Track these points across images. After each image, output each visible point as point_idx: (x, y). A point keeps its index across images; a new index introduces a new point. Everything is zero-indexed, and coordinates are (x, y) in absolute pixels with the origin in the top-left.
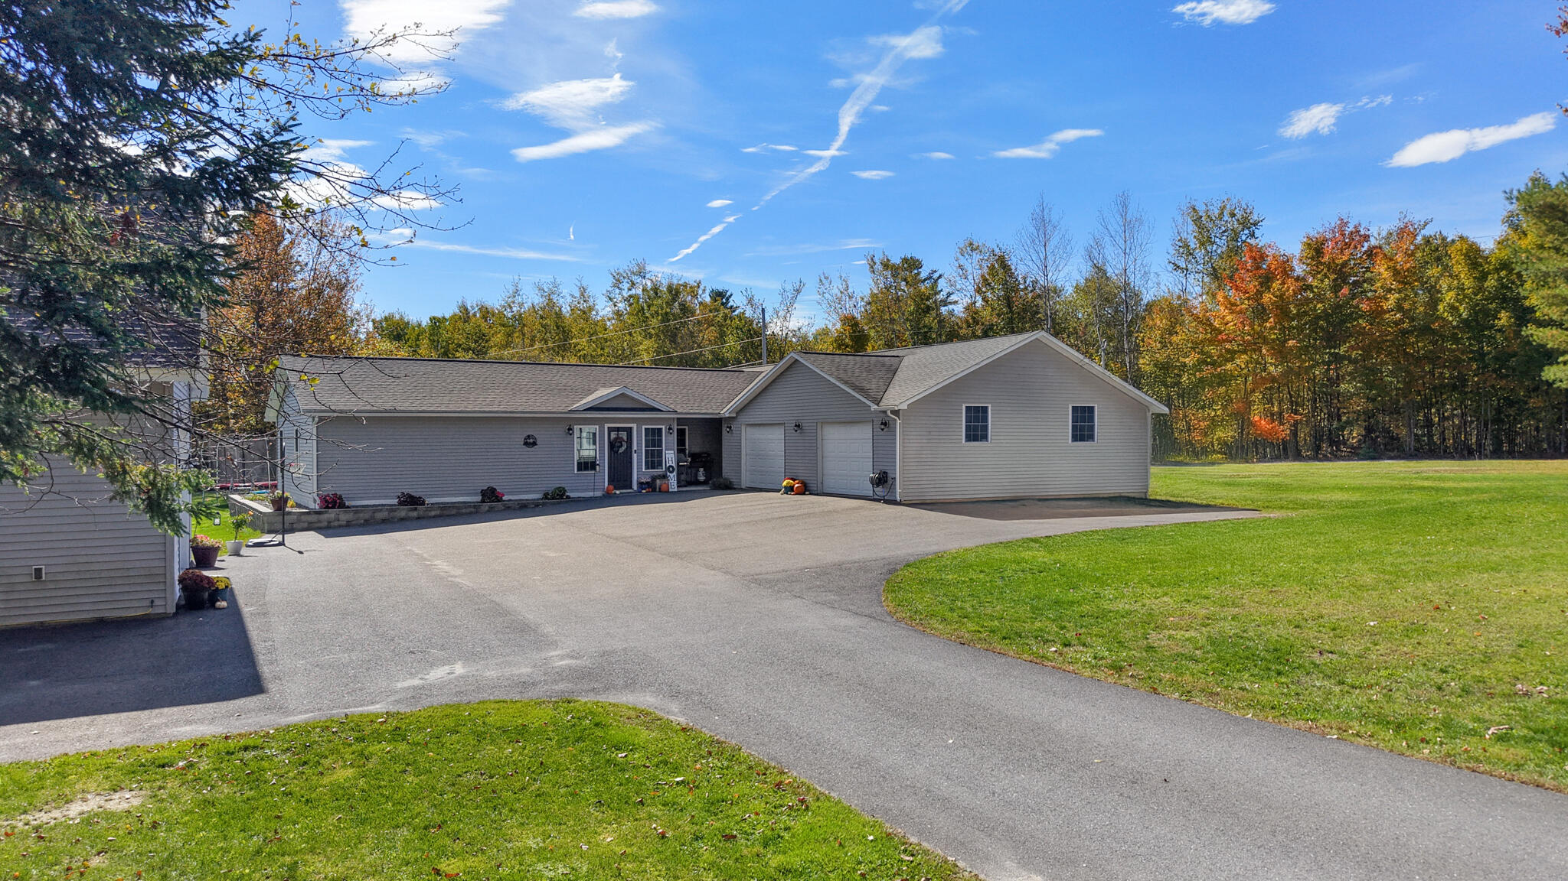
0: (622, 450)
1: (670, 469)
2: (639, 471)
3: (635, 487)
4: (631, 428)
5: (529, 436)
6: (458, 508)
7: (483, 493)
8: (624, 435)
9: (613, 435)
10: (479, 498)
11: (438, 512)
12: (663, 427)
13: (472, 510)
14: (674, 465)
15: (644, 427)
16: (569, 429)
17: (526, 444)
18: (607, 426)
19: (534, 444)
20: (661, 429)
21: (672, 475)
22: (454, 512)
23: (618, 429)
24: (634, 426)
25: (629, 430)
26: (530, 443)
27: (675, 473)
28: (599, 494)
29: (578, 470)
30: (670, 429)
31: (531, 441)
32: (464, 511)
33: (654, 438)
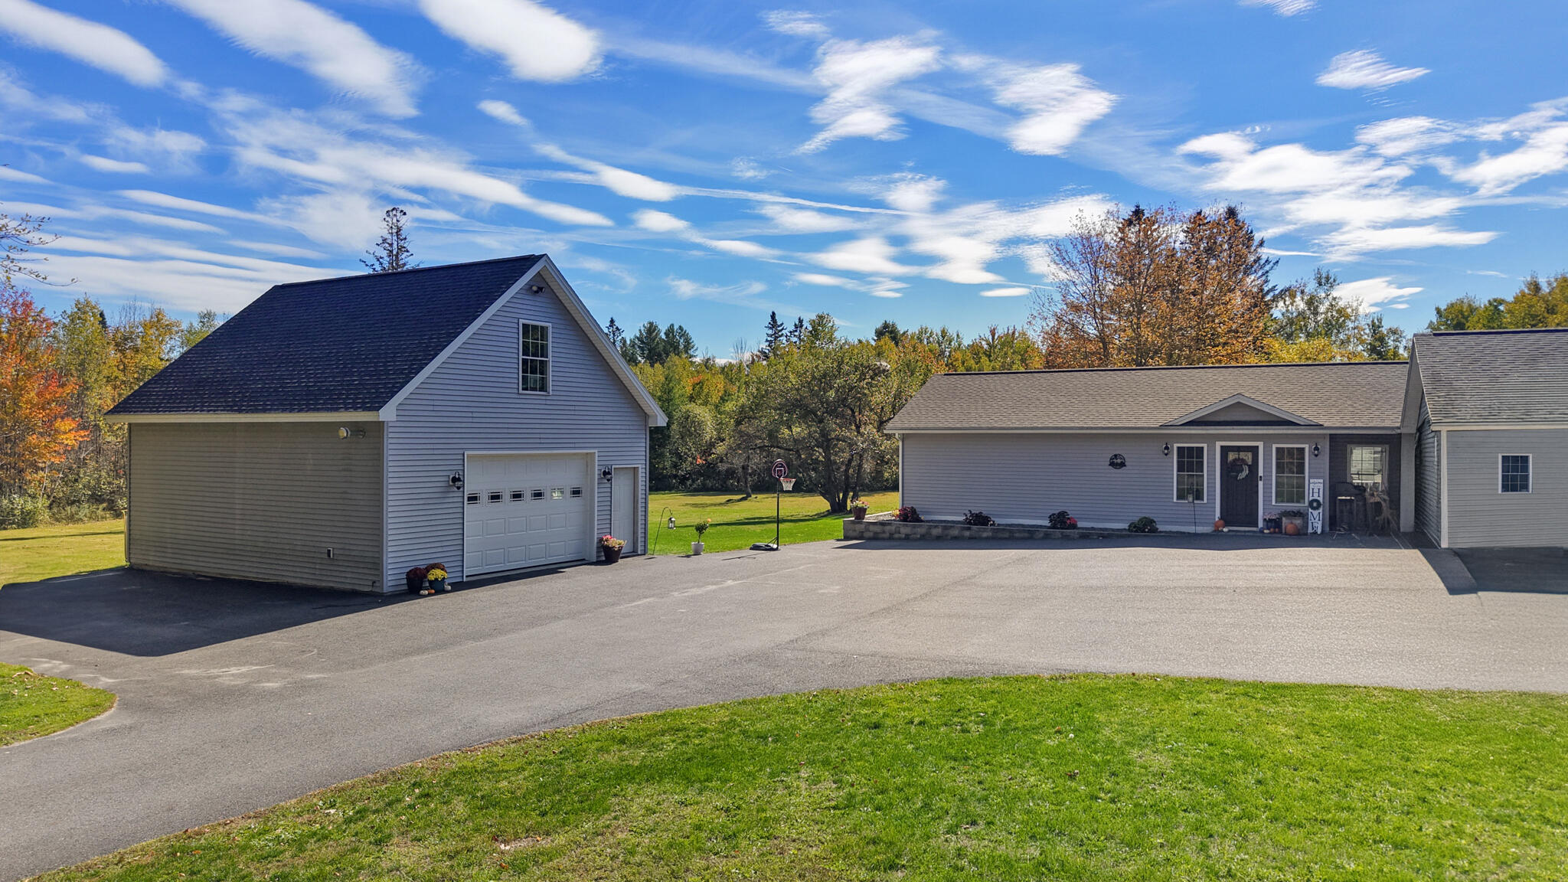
0: (1242, 475)
1: (1315, 504)
2: (1267, 503)
3: (1261, 524)
4: (1257, 447)
5: (1116, 456)
6: (1011, 531)
7: (1052, 518)
8: (1248, 457)
9: (1231, 456)
10: (1046, 523)
11: (990, 534)
12: (1306, 447)
13: (1026, 535)
14: (1321, 499)
15: (1274, 446)
16: (1167, 448)
17: (1112, 464)
18: (1219, 444)
19: (1123, 465)
20: (1303, 449)
21: (1315, 513)
22: (1007, 535)
23: (1239, 449)
24: (1260, 445)
25: (1254, 450)
26: (1117, 463)
27: (1321, 510)
28: (1208, 529)
29: (1178, 498)
30: (1316, 449)
31: (1119, 461)
32: (1017, 535)
33: (1291, 462)
